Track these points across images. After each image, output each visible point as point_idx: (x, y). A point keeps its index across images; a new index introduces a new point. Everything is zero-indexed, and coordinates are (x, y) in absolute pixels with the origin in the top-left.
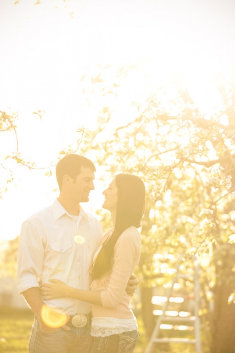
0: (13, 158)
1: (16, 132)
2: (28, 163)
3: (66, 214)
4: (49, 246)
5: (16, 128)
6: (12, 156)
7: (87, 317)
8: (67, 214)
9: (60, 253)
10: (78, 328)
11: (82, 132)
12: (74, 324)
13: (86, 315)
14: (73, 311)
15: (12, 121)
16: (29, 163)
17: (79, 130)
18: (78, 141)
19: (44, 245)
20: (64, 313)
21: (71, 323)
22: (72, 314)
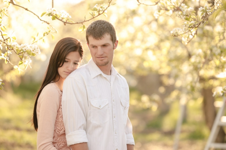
2: (63, 18)
3: (101, 74)
6: (48, 12)
9: (99, 109)
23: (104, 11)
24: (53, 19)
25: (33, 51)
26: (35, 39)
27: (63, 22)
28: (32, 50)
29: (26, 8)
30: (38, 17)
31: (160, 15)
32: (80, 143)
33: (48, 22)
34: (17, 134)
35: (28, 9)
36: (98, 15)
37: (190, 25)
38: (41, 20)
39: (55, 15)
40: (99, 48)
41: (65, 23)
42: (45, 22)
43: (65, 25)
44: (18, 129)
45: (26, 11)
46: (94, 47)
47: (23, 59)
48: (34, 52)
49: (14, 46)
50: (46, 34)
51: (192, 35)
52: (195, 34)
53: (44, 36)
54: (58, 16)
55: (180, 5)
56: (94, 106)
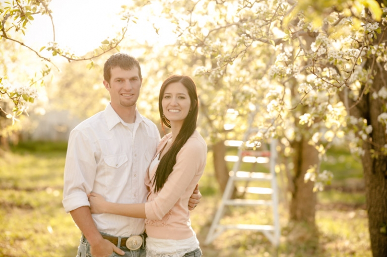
0: (49, 49)
1: (52, 18)
2: (66, 54)
3: (121, 122)
4: (103, 160)
5: (51, 14)
6: (48, 47)
7: (142, 237)
8: (123, 122)
9: (115, 168)
10: (133, 251)
11: (127, 20)
12: (128, 247)
13: (140, 235)
14: (127, 232)
15: (47, 5)
16: (68, 54)
17: (124, 18)
18: (123, 30)
19: (97, 159)
20: (117, 236)
21: (125, 245)
22: (126, 236)
23: (117, 44)
24: (55, 54)
25: (31, 94)
26: (32, 81)
27: (67, 58)
28: (29, 93)
29: (22, 42)
30: (37, 53)
31: (179, 52)
33: (48, 59)
34: (17, 194)
35: (24, 44)
36: (111, 49)
37: (225, 59)
38: (40, 57)
39: (57, 51)
40: (127, 81)
41: (69, 59)
42: (45, 59)
43: (70, 62)
44: (16, 188)
45: (22, 46)
46: (119, 81)
47: (19, 105)
48: (31, 96)
49: (7, 88)
50: (46, 74)
51: (220, 74)
52: (222, 74)
53: (44, 75)
54: (61, 51)
55: (204, 40)
56: (109, 165)
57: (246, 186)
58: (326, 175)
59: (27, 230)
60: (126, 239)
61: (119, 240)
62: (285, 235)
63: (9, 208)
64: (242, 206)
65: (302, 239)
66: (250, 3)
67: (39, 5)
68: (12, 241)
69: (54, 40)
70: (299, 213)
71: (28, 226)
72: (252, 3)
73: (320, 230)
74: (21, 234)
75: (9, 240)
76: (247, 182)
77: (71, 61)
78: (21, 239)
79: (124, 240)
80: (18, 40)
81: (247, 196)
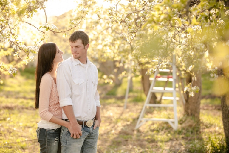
0: (44, 27)
1: (45, 11)
2: (53, 29)
4: (73, 81)
5: (45, 9)
8: (81, 63)
9: (78, 85)
10: (89, 127)
15: (43, 5)
18: (81, 17)
20: (82, 120)
21: (86, 125)
22: (86, 120)
23: (78, 25)
24: (47, 30)
27: (53, 31)
29: (30, 23)
30: (37, 29)
32: (68, 106)
33: (43, 32)
34: (25, 101)
36: (75, 27)
37: (131, 31)
38: (39, 31)
39: (48, 28)
42: (41, 31)
45: (30, 25)
47: (29, 55)
48: (35, 51)
49: (23, 47)
51: (133, 37)
52: (134, 37)
53: (41, 41)
54: (50, 28)
55: (125, 19)
56: (75, 83)
57: (162, 96)
58: (196, 88)
59: (32, 122)
60: (87, 121)
61: (84, 122)
62: (181, 124)
63: (21, 110)
64: (159, 107)
65: (190, 126)
66: (145, 2)
67: (39, 5)
68: (23, 129)
69: (46, 22)
70: (189, 111)
71: (32, 120)
72: (147, 2)
73: (201, 121)
74: (28, 124)
75: (21, 128)
76: (162, 94)
77: (55, 33)
78: (29, 127)
79: (86, 122)
80: (28, 22)
81: (163, 101)
